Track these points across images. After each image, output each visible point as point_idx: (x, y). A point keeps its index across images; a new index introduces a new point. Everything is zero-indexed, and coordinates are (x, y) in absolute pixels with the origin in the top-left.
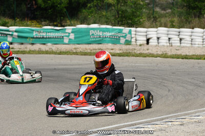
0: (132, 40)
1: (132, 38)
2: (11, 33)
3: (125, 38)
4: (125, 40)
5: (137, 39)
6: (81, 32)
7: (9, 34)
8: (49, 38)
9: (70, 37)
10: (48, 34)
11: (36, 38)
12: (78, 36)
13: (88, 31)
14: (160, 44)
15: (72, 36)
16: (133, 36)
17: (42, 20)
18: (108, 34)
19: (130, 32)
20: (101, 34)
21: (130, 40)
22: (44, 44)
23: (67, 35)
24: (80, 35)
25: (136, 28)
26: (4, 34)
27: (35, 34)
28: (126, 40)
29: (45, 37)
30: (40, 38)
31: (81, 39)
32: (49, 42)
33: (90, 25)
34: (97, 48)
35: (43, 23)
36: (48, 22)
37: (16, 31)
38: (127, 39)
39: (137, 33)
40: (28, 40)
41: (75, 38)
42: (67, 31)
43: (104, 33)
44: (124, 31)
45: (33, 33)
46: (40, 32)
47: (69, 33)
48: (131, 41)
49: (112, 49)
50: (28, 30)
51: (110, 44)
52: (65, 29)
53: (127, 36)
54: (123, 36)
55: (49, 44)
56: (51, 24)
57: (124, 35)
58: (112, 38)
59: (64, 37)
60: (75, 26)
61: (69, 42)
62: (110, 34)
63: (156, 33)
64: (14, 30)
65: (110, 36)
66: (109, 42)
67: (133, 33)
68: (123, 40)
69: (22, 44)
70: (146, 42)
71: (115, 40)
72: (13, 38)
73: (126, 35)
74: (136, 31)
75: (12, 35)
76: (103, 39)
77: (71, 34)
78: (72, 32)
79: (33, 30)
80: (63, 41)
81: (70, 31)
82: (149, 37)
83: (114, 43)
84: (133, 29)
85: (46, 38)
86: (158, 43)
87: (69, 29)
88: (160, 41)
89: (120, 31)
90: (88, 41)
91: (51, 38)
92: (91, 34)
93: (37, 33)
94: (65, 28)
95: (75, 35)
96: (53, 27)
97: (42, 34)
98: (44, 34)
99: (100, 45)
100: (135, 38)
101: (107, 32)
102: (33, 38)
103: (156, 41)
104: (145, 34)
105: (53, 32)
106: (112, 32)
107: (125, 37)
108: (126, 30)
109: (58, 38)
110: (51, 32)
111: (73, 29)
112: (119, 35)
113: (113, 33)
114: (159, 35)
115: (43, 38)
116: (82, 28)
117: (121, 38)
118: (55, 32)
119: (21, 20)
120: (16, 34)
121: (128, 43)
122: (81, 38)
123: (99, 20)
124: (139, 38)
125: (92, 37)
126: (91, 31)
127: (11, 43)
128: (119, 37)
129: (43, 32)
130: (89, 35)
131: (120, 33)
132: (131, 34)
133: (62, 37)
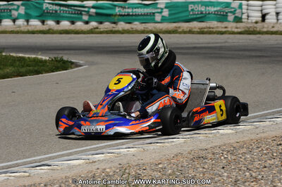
0: (243, 17)
1: (243, 14)
2: (86, 9)
3: (234, 14)
4: (233, 16)
5: (250, 14)
6: (178, 7)
7: (84, 11)
8: (136, 15)
9: (163, 14)
10: (135, 10)
11: (120, 15)
12: (173, 12)
13: (186, 5)
14: (280, 21)
15: (166, 13)
16: (244, 11)
18: (212, 9)
19: (240, 7)
20: (203, 10)
21: (240, 16)
22: (130, 23)
23: (159, 11)
24: (176, 12)
26: (78, 11)
27: (117, 10)
28: (236, 17)
30: (124, 15)
32: (135, 20)
34: (205, 26)
37: (93, 7)
38: (236, 15)
39: (250, 8)
41: (170, 15)
42: (159, 6)
43: (207, 8)
44: (233, 5)
45: (114, 9)
46: (124, 8)
47: (162, 9)
48: (241, 18)
49: (226, 27)
50: (108, 5)
52: (157, 3)
53: (237, 11)
54: (231, 12)
55: (136, 23)
57: (233, 10)
58: (217, 14)
59: (156, 14)
61: (162, 20)
62: (215, 9)
63: (274, 7)
64: (91, 5)
65: (215, 11)
66: (213, 20)
67: (244, 7)
69: (101, 23)
70: (260, 19)
71: (221, 17)
72: (90, 16)
73: (235, 11)
74: (248, 5)
75: (88, 12)
76: (205, 16)
77: (165, 10)
78: (166, 7)
79: (115, 6)
80: (154, 19)
81: (163, 6)
82: (265, 12)
83: (220, 21)
84: (244, 2)
85: (132, 15)
86: (278, 20)
87: (162, 3)
88: (280, 17)
90: (187, 18)
91: (139, 15)
92: (190, 9)
93: (120, 9)
94: (157, 1)
95: (169, 11)
96: (140, 1)
97: (127, 10)
98: (130, 10)
99: (203, 23)
100: (246, 14)
101: (211, 6)
102: (116, 15)
103: (275, 17)
104: (260, 8)
105: (141, 8)
108: (235, 4)
110: (138, 8)
111: (167, 3)
112: (227, 10)
113: (218, 8)
114: (279, 10)
115: (128, 15)
116: (178, 2)
117: (229, 14)
118: (144, 8)
120: (93, 10)
121: (238, 20)
124: (252, 14)
125: (191, 13)
126: (190, 6)
127: (87, 23)
128: (226, 13)
129: (128, 8)
130: (187, 10)
131: (227, 7)
132: (242, 9)
133: (154, 13)
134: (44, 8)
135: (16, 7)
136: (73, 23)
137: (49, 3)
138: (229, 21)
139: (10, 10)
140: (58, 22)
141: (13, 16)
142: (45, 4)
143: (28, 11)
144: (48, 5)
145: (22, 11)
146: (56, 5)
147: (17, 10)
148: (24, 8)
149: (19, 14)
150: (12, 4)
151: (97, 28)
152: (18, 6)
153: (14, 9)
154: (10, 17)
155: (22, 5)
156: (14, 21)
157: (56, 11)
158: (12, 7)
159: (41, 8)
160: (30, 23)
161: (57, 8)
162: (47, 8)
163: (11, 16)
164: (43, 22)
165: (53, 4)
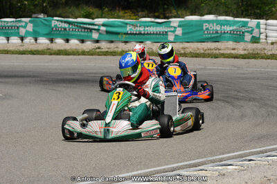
0: (261, 37)
1: (261, 33)
2: (96, 27)
3: (252, 34)
4: (251, 36)
5: (269, 34)
6: (192, 26)
7: (94, 29)
8: (148, 34)
9: (177, 33)
10: (146, 28)
11: (131, 34)
12: (187, 31)
13: (200, 24)
15: (179, 31)
16: (262, 30)
17: (139, 9)
18: (228, 29)
19: (258, 26)
20: (218, 29)
21: (258, 36)
22: (142, 42)
23: (172, 29)
24: (191, 30)
25: (267, 20)
26: (88, 29)
27: (129, 29)
28: (253, 37)
29: (143, 32)
30: (136, 34)
31: (190, 35)
32: (147, 39)
33: (203, 16)
34: (213, 47)
35: (140, 14)
36: (146, 12)
37: (103, 25)
38: (254, 35)
39: (268, 27)
40: (120, 36)
41: (183, 34)
42: (172, 25)
43: (223, 27)
44: (249, 25)
45: (126, 27)
46: (135, 26)
47: (175, 28)
48: (259, 38)
49: (234, 49)
50: (120, 24)
51: (231, 43)
52: (170, 22)
53: (255, 31)
54: (248, 32)
55: (148, 43)
56: (150, 15)
57: (250, 29)
58: (234, 34)
59: (169, 33)
60: (183, 18)
61: (174, 39)
62: (231, 28)
64: (101, 23)
65: (231, 31)
67: (262, 26)
68: (248, 37)
69: (112, 42)
71: (238, 37)
72: (100, 34)
73: (253, 30)
74: (266, 24)
75: (98, 30)
76: (220, 36)
77: (178, 29)
78: (179, 26)
79: (127, 24)
80: (167, 38)
81: (176, 25)
83: (237, 41)
84: (262, 21)
85: (144, 34)
87: (175, 21)
89: (245, 24)
90: (202, 37)
91: (150, 34)
92: (204, 28)
93: (131, 27)
94: (170, 20)
95: (183, 30)
96: (153, 20)
97: (138, 29)
98: (142, 29)
99: (217, 43)
100: (264, 34)
101: (227, 25)
102: (127, 34)
105: (153, 26)
106: (233, 26)
107: (251, 32)
108: (252, 23)
109: (160, 34)
110: (150, 26)
111: (180, 22)
112: (243, 29)
113: (235, 28)
115: (140, 34)
116: (192, 21)
117: (246, 34)
118: (157, 26)
119: (111, 10)
120: (103, 28)
121: (255, 40)
122: (190, 33)
123: (216, 10)
124: (270, 34)
125: (206, 32)
126: (204, 25)
127: (97, 41)
128: (243, 32)
129: (140, 26)
130: (202, 30)
131: (244, 26)
132: (260, 29)
133: (166, 32)
134: (53, 26)
135: (23, 24)
136: (83, 41)
137: (58, 21)
138: (246, 42)
139: (18, 28)
140: (67, 41)
141: (20, 34)
142: (53, 22)
143: (37, 29)
144: (56, 22)
145: (30, 28)
146: (65, 22)
147: (25, 27)
148: (32, 25)
149: (27, 31)
150: (20, 21)
151: (99, 48)
152: (26, 23)
153: (22, 26)
154: (17, 34)
155: (30, 22)
156: (22, 39)
157: (65, 29)
158: (20, 25)
159: (50, 26)
160: (38, 41)
161: (66, 26)
162: (56, 26)
163: (19, 33)
164: (52, 41)
165: (61, 21)
